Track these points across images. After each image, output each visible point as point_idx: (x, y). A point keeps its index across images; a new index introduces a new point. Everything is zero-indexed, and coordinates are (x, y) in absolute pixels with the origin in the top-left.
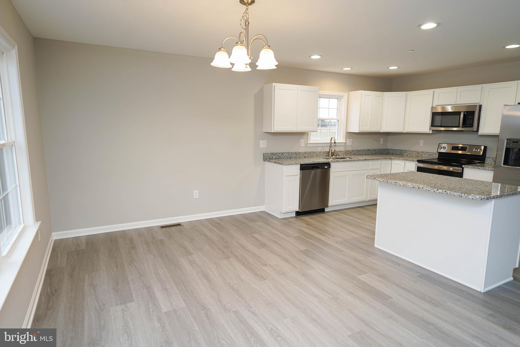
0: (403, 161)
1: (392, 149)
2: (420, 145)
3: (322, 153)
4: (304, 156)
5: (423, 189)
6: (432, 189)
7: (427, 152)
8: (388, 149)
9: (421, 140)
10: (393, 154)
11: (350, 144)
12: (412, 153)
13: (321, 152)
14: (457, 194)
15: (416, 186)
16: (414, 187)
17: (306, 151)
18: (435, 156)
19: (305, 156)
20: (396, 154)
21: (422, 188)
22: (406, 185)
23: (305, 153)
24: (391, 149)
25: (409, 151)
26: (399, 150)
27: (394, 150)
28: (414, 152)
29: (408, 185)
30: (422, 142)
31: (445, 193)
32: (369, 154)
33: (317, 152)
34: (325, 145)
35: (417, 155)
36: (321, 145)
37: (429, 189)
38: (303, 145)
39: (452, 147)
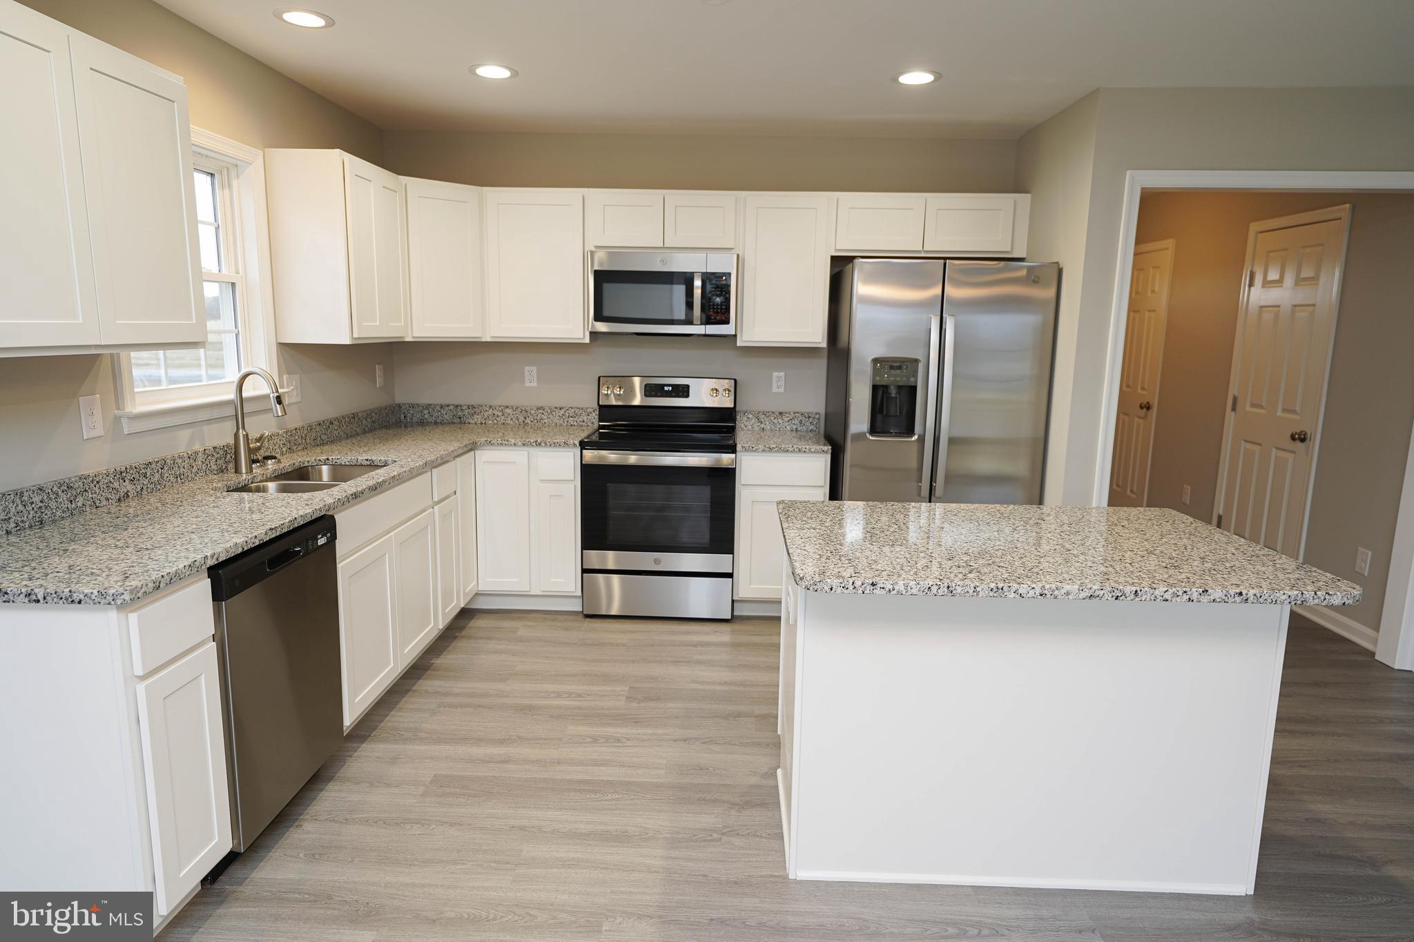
0: (524, 448)
1: (418, 405)
2: (528, 384)
3: (201, 457)
4: (114, 497)
5: (1137, 599)
6: (1180, 593)
7: (556, 408)
8: (399, 406)
9: (527, 368)
10: (422, 423)
11: (294, 400)
12: (500, 414)
13: (196, 453)
14: (1284, 597)
15: (1102, 592)
16: (1097, 593)
17: (121, 463)
18: (585, 418)
19: (123, 491)
20: (436, 423)
21: (1132, 596)
22: (1056, 593)
23: (121, 475)
24: (413, 406)
25: (490, 407)
26: (448, 406)
27: (428, 406)
28: (508, 411)
29: (1063, 591)
30: (531, 376)
31: (1238, 599)
32: (357, 434)
33: (179, 457)
34: (216, 413)
35: (521, 419)
36: (188, 418)
37: (1167, 596)
38: (99, 431)
39: (645, 385)
